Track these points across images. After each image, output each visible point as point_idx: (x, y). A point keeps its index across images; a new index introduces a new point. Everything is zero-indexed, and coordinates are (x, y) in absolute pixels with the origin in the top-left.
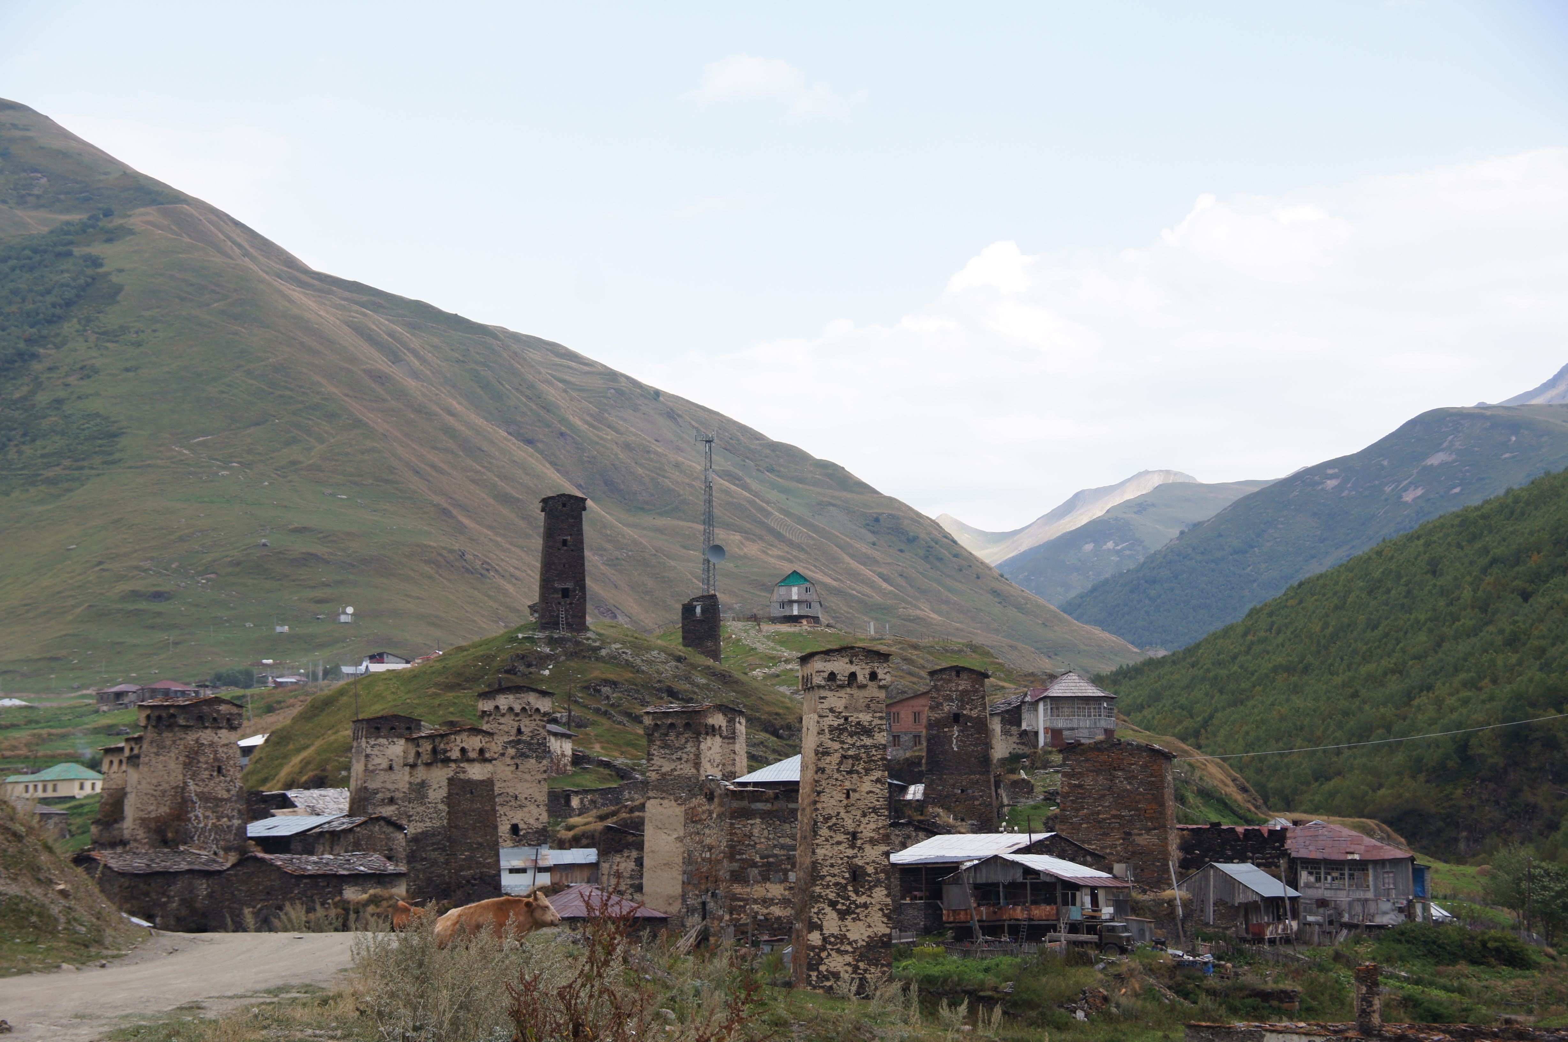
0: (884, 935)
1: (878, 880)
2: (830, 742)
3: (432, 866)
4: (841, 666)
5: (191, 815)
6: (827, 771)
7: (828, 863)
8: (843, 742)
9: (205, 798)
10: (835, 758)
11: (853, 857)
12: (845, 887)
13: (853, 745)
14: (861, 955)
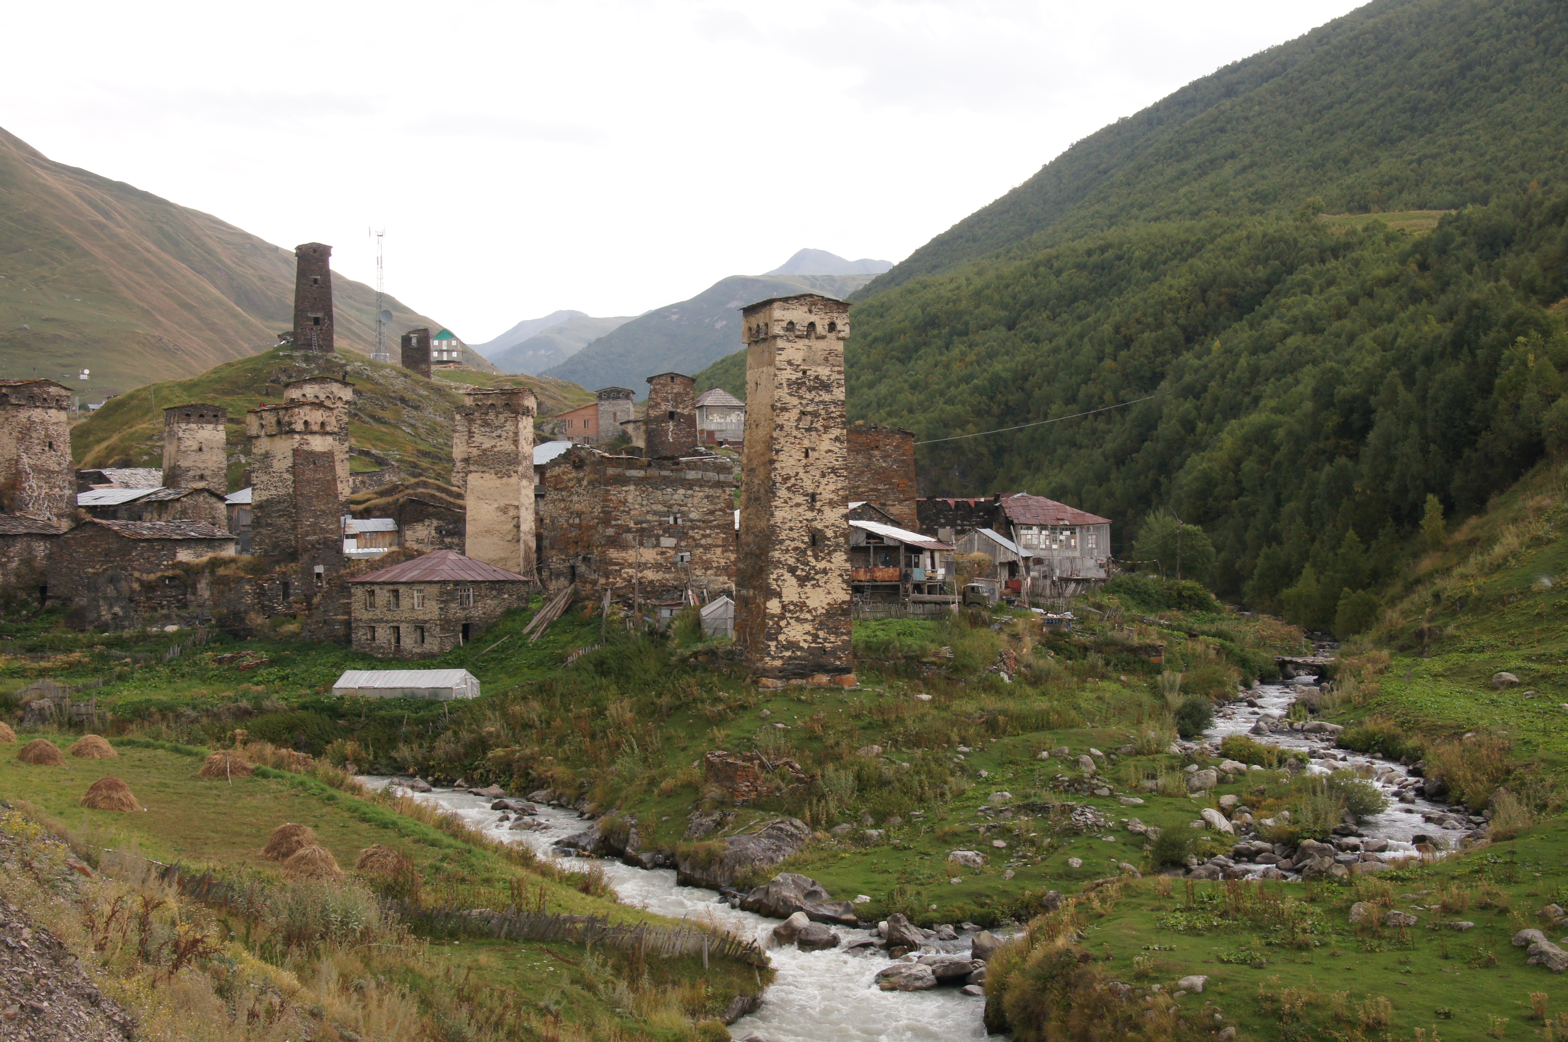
0: (844, 602)
1: (838, 545)
2: (789, 397)
3: (278, 531)
4: (800, 315)
5: (26, 485)
6: (786, 428)
7: (787, 526)
8: (801, 398)
9: (38, 470)
10: (794, 414)
11: (812, 520)
12: (804, 552)
13: (812, 400)
14: (821, 623)
